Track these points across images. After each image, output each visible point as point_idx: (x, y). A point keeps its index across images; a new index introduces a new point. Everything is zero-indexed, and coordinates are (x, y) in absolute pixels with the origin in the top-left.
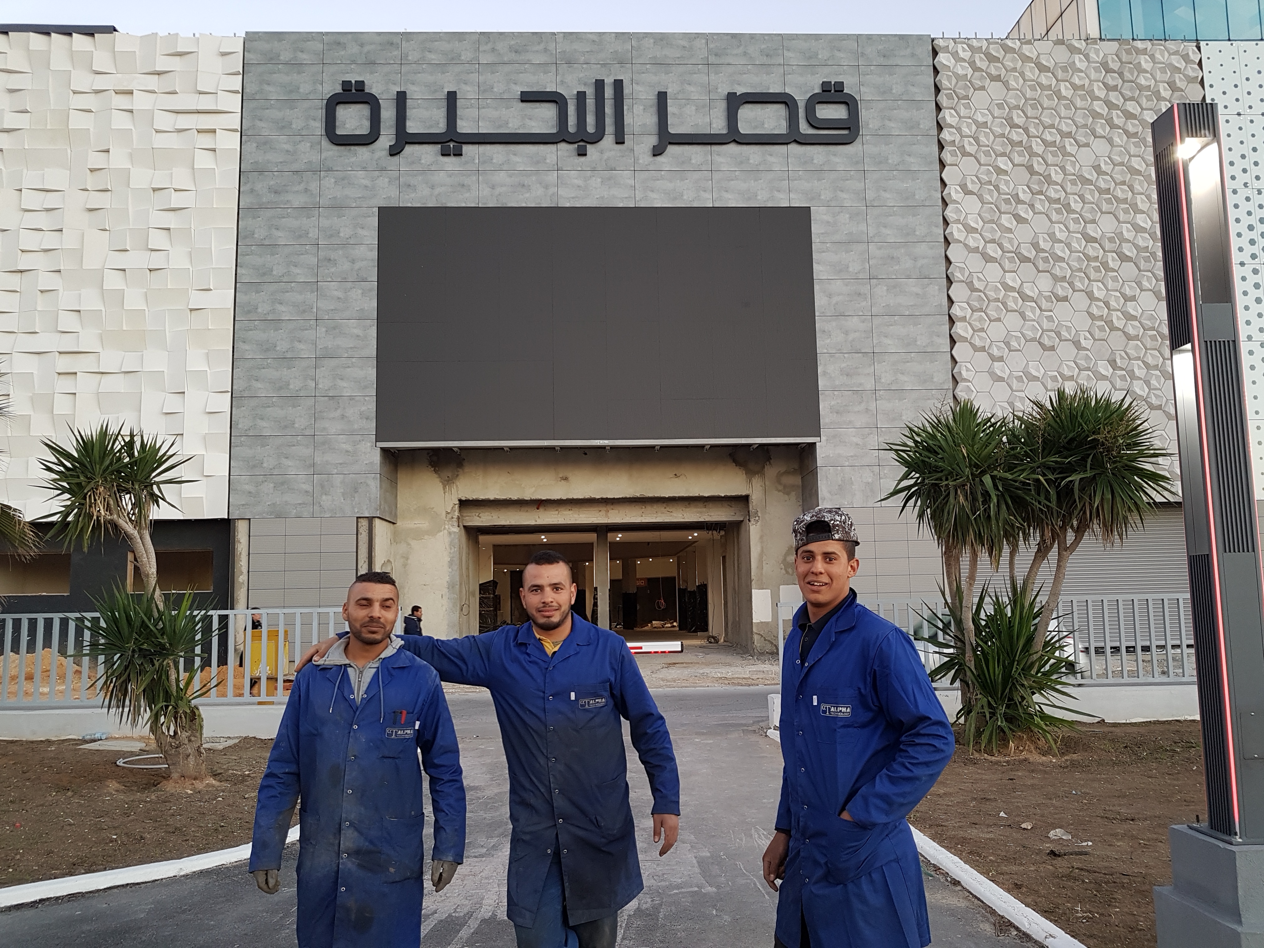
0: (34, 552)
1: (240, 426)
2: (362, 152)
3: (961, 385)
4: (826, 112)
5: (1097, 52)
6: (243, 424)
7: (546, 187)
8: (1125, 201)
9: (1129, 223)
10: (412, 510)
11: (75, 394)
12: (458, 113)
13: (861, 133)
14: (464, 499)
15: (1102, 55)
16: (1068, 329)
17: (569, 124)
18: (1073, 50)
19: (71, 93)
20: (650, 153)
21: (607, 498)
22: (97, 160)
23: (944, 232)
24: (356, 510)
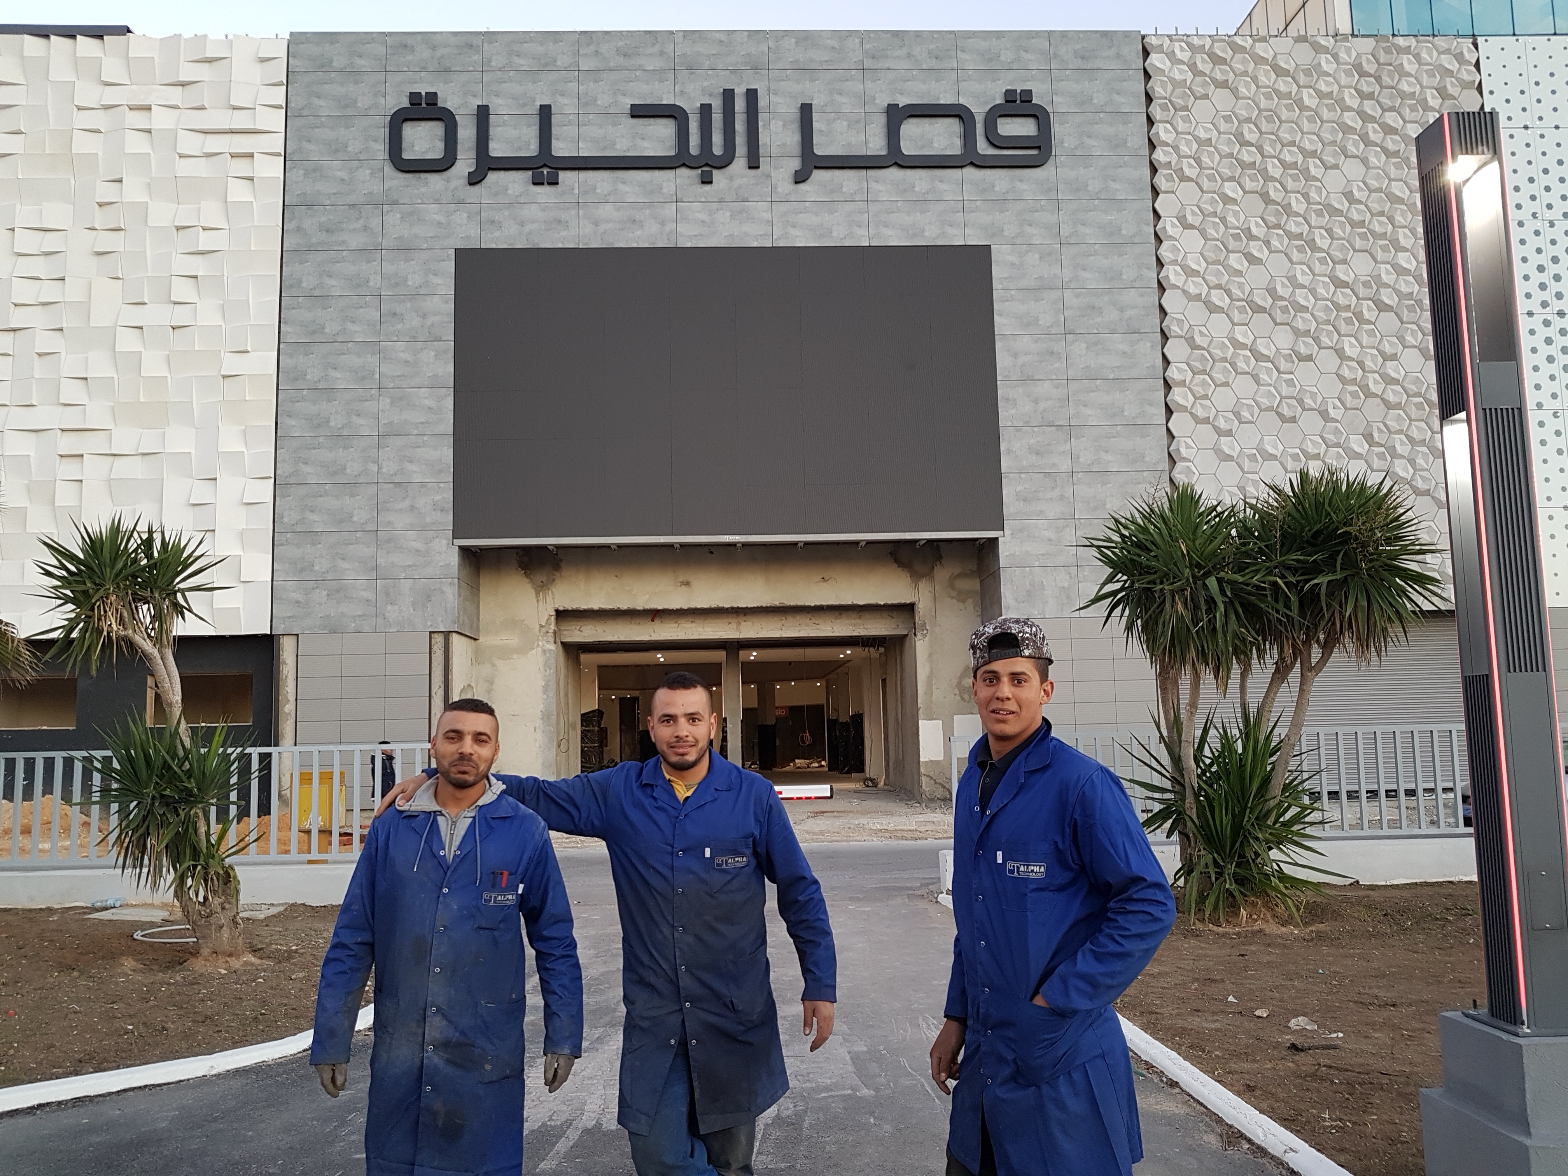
0: (31, 675)
1: (285, 520)
2: (435, 181)
3: (1180, 466)
4: (1010, 128)
5: (1348, 51)
6: (289, 517)
7: (663, 223)
8: (1384, 236)
9: (1388, 263)
10: (498, 622)
11: (81, 481)
12: (553, 131)
13: (1053, 154)
14: (561, 609)
15: (1354, 54)
16: (1313, 395)
17: (691, 144)
18: (1318, 49)
19: (75, 109)
20: (791, 180)
21: (738, 608)
22: (106, 192)
23: (1158, 275)
24: (429, 624)
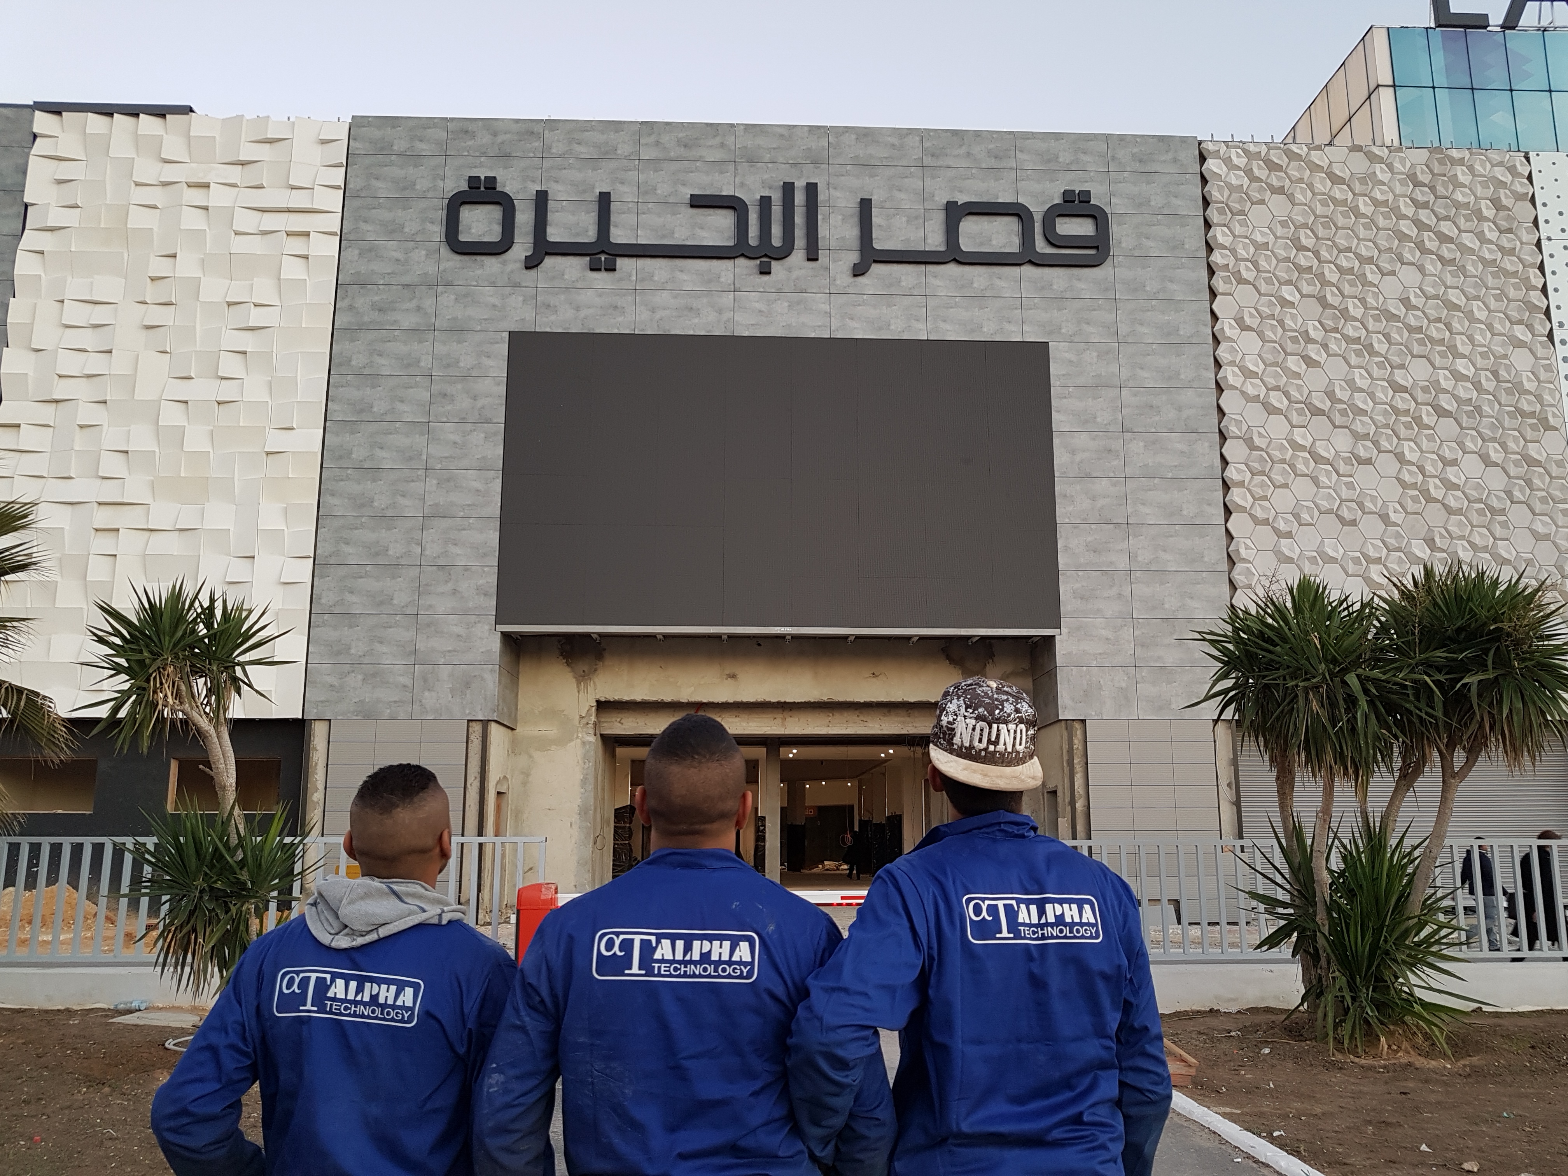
0: (66, 755)
1: (323, 601)
2: (491, 264)
3: (1239, 567)
4: (1068, 227)
5: (1402, 161)
6: (327, 598)
7: (720, 311)
8: (1441, 342)
9: (1447, 369)
10: (537, 712)
11: (115, 556)
12: (612, 219)
13: (1111, 254)
14: (603, 699)
15: (1408, 165)
16: (1373, 499)
17: (750, 235)
18: (1373, 158)
19: (133, 185)
20: (849, 273)
21: (785, 702)
22: (159, 267)
23: (1216, 376)
24: (467, 712)
